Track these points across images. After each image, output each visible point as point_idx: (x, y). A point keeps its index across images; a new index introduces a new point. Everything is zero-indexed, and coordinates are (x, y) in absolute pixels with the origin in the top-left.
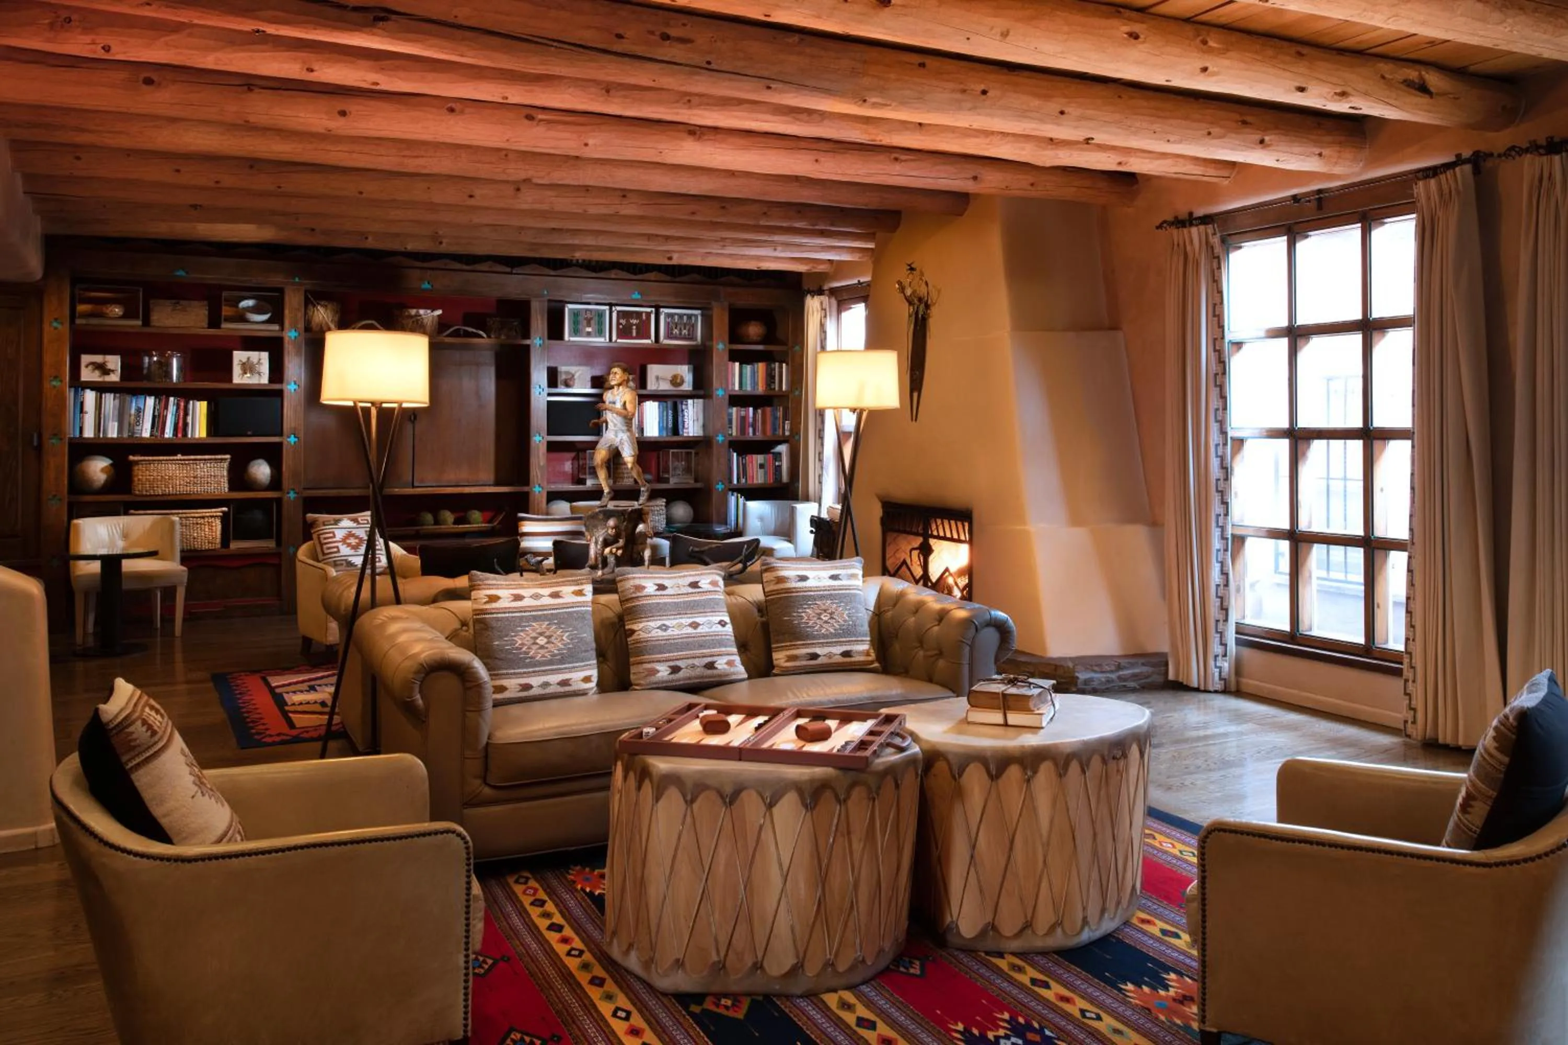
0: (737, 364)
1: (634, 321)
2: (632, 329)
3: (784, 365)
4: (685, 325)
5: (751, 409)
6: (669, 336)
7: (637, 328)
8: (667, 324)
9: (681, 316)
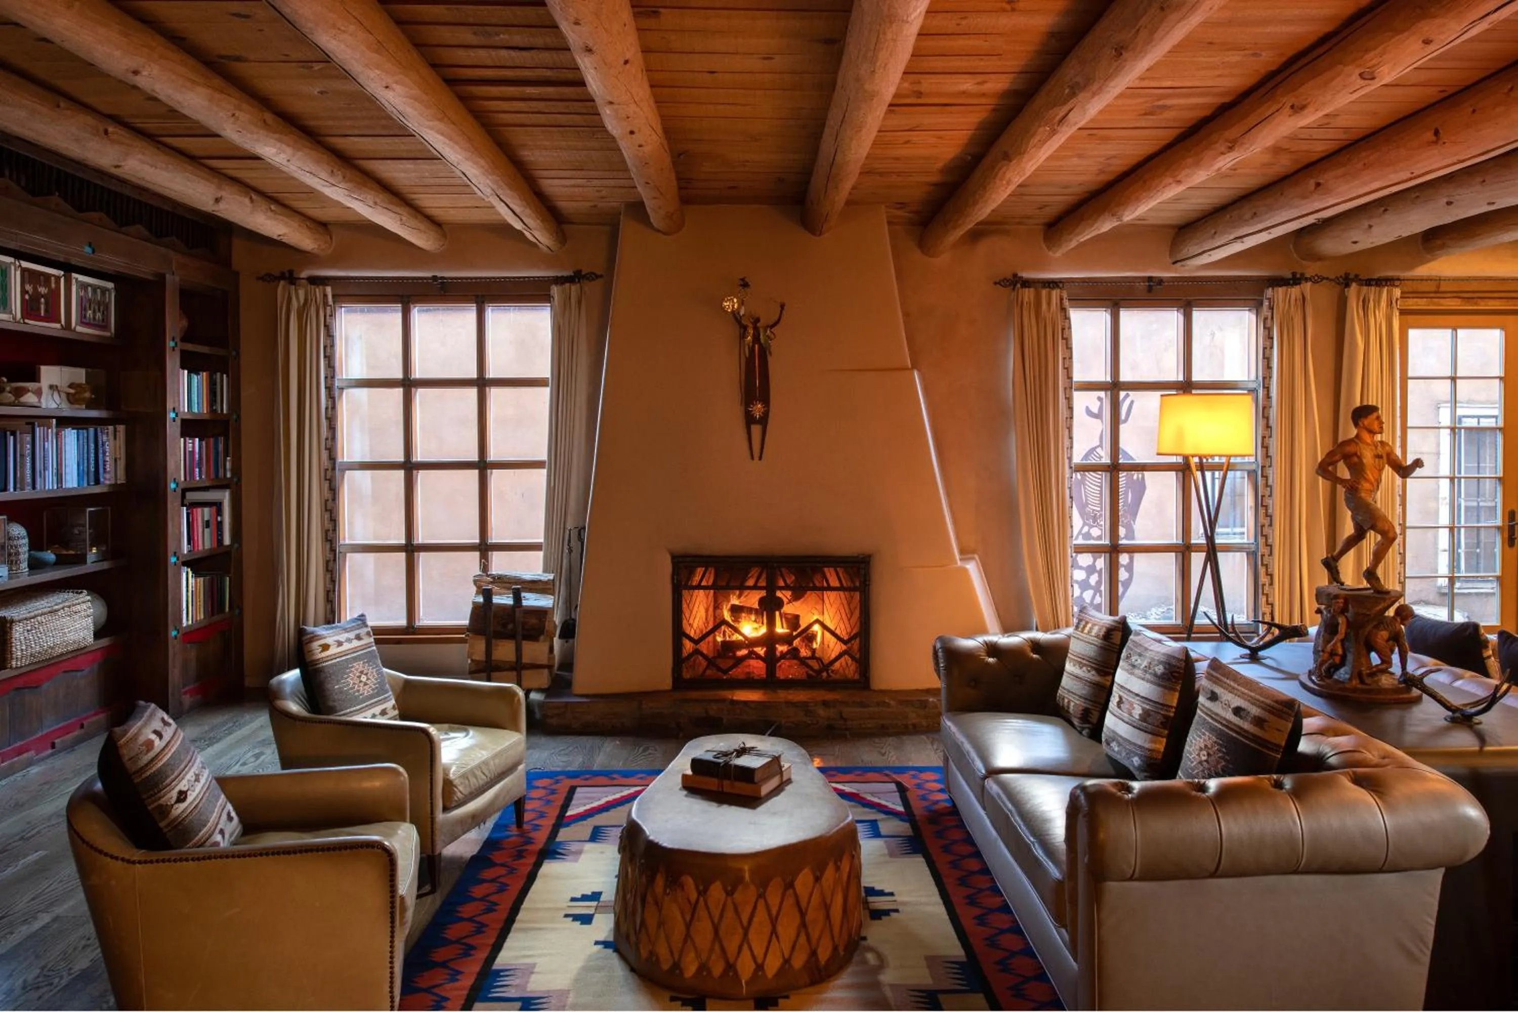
0: (186, 372)
1: (43, 290)
2: (39, 303)
3: (225, 376)
4: (99, 304)
5: (197, 440)
6: (83, 321)
7: (46, 303)
8: (81, 300)
9: (95, 288)
